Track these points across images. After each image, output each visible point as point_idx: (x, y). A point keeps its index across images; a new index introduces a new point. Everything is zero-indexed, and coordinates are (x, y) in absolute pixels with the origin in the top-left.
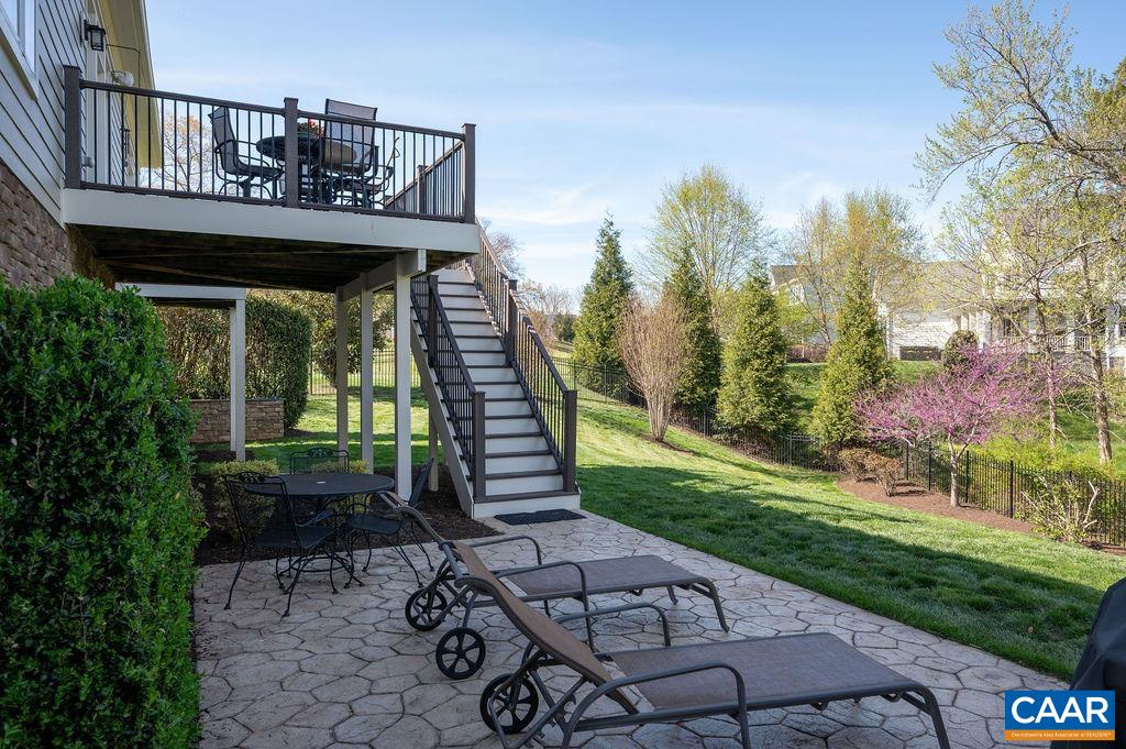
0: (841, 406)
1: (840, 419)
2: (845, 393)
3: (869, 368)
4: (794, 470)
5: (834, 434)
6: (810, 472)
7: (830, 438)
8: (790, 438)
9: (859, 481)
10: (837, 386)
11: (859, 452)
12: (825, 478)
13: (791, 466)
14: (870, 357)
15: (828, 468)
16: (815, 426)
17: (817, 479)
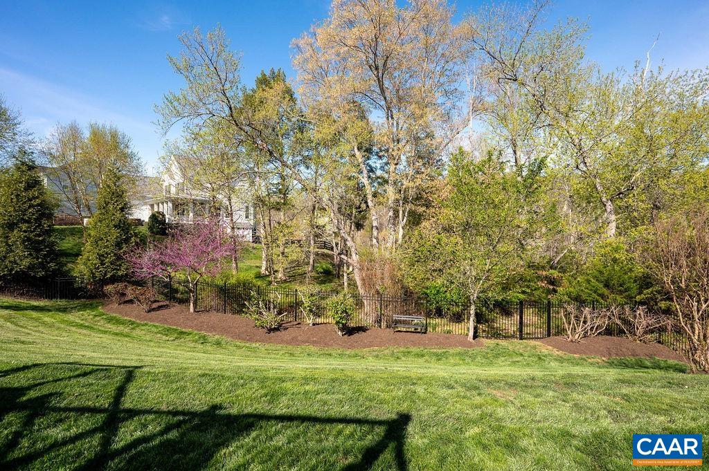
0: (103, 256)
1: (102, 264)
2: (106, 247)
3: (123, 230)
4: (62, 303)
5: (97, 274)
6: (77, 302)
7: (94, 277)
8: (58, 279)
9: (120, 304)
10: (99, 242)
11: (120, 286)
12: (91, 305)
13: (59, 300)
14: (124, 224)
15: (91, 297)
16: (80, 269)
17: (84, 307)
